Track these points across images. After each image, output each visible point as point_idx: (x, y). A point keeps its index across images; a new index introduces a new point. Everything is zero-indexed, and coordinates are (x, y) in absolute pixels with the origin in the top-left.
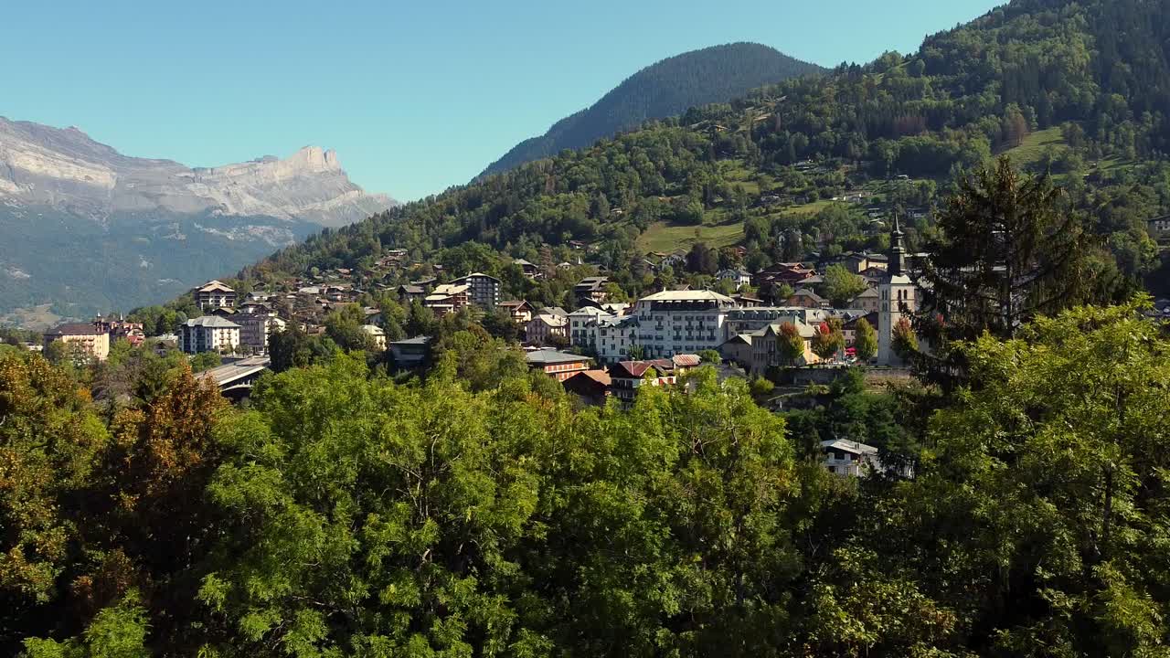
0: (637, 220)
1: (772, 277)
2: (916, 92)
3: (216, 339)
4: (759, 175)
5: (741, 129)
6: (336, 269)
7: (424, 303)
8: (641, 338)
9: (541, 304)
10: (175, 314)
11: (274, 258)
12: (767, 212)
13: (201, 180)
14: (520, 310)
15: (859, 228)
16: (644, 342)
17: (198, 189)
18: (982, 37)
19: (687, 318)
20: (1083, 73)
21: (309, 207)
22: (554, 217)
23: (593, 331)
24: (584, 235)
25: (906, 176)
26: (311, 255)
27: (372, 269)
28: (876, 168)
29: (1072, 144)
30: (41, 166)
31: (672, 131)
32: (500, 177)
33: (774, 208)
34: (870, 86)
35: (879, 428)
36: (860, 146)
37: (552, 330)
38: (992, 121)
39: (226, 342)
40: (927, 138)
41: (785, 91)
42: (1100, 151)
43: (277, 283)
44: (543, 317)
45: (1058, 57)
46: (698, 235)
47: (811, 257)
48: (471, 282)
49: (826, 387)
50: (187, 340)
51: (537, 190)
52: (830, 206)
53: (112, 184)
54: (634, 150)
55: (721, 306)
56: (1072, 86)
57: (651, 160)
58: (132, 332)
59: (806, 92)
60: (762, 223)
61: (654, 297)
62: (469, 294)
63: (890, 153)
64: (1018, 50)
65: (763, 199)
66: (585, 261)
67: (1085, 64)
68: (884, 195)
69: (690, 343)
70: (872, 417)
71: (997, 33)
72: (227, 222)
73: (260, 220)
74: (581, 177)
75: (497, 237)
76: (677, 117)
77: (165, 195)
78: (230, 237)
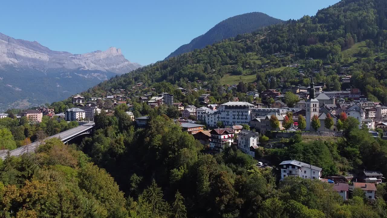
0: (220, 73)
1: (266, 94)
2: (315, 29)
3: (77, 116)
4: (261, 58)
5: (255, 42)
6: (119, 89)
7: (148, 103)
8: (221, 118)
9: (187, 104)
10: (65, 106)
11: (99, 85)
12: (264, 71)
13: (76, 58)
14: (180, 106)
15: (296, 76)
16: (222, 120)
17: (76, 61)
18: (337, 10)
19: (237, 112)
20: (373, 22)
21: (112, 67)
22: (192, 72)
23: (205, 115)
24: (202, 78)
25: (312, 58)
26: (112, 84)
27: (131, 90)
28: (302, 55)
29: (369, 47)
30: (25, 54)
31: (232, 43)
32: (174, 58)
33: (267, 69)
34: (299, 27)
35: (308, 156)
36: (296, 48)
37: (191, 114)
38: (341, 39)
39: (81, 116)
40: (319, 45)
41: (270, 29)
42: (379, 50)
43: (100, 94)
44: (188, 109)
45: (365, 17)
46: (241, 79)
47: (280, 87)
48: (164, 96)
49: (287, 139)
50: (68, 116)
51: (187, 62)
52: (286, 69)
53: (48, 60)
54: (219, 49)
55: (250, 108)
56: (369, 27)
57: (225, 53)
58: (50, 112)
59: (277, 29)
60: (263, 75)
61: (226, 104)
62: (163, 100)
63: (306, 50)
64: (350, 15)
65: (263, 66)
66: (202, 87)
67: (373, 19)
68: (304, 65)
69: (238, 120)
70: (305, 152)
71: (343, 9)
72: (85, 72)
73: (96, 71)
74: (201, 58)
75: (173, 79)
76: (234, 38)
77: (65, 63)
78: (86, 77)
